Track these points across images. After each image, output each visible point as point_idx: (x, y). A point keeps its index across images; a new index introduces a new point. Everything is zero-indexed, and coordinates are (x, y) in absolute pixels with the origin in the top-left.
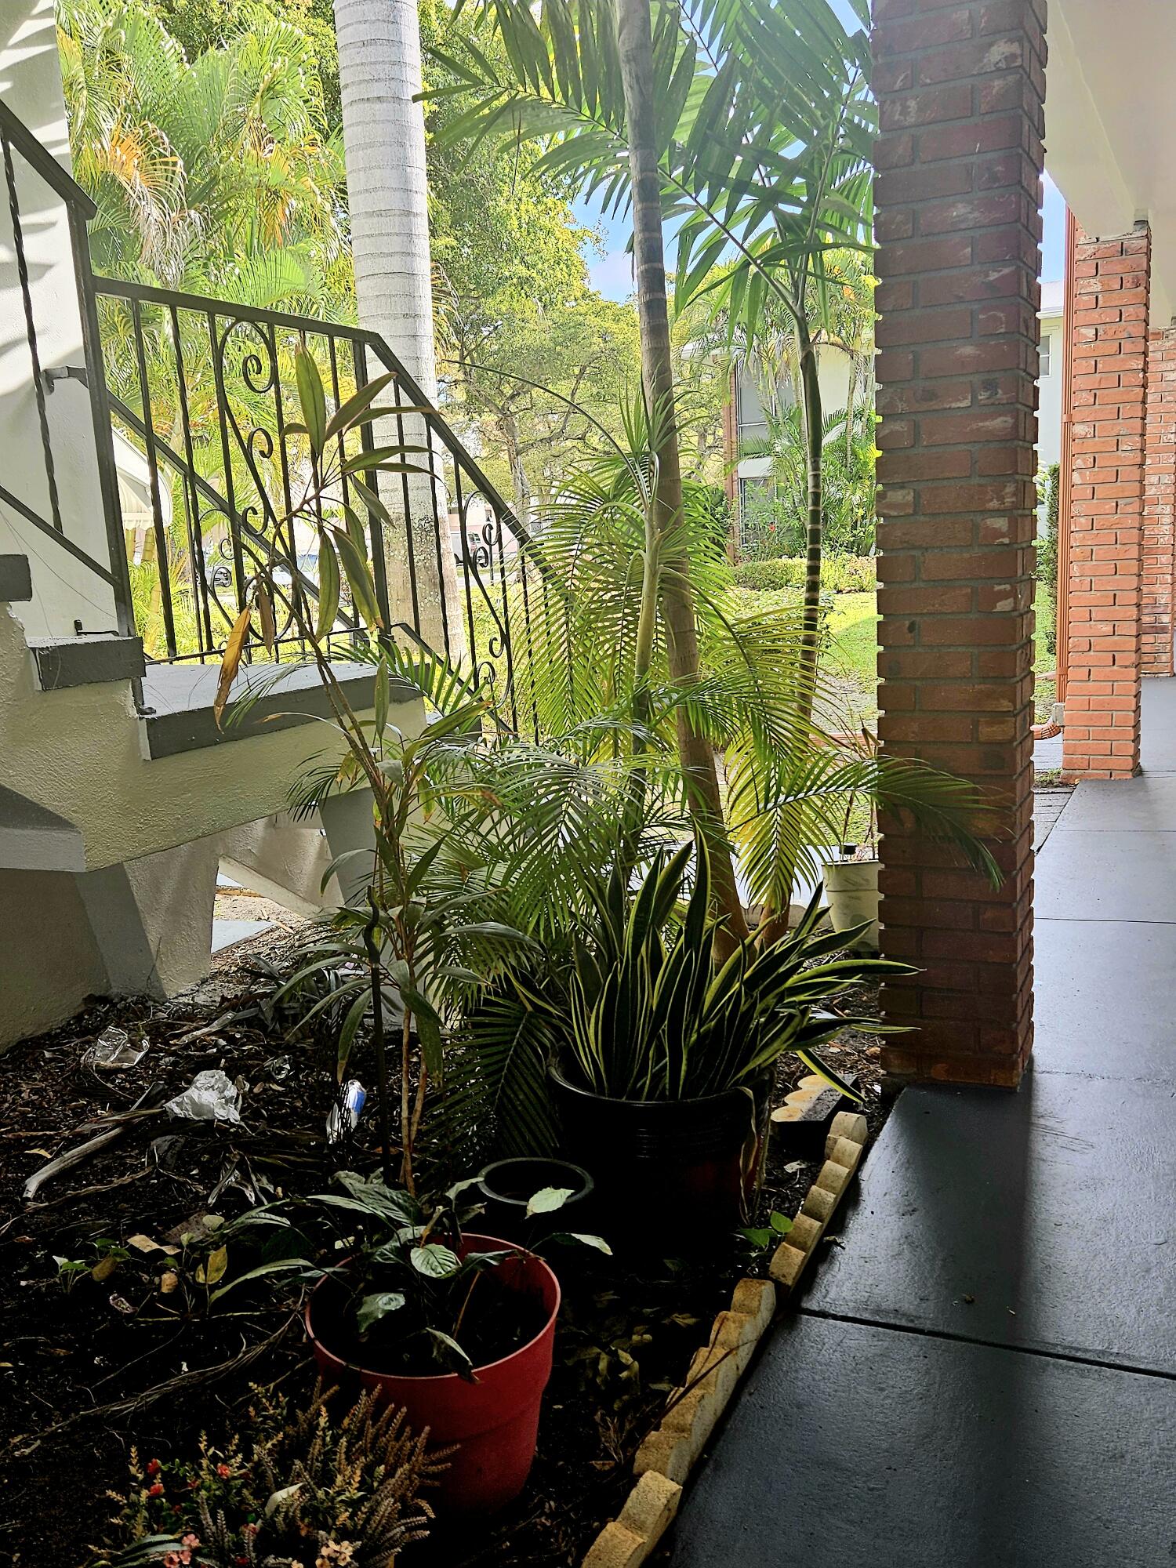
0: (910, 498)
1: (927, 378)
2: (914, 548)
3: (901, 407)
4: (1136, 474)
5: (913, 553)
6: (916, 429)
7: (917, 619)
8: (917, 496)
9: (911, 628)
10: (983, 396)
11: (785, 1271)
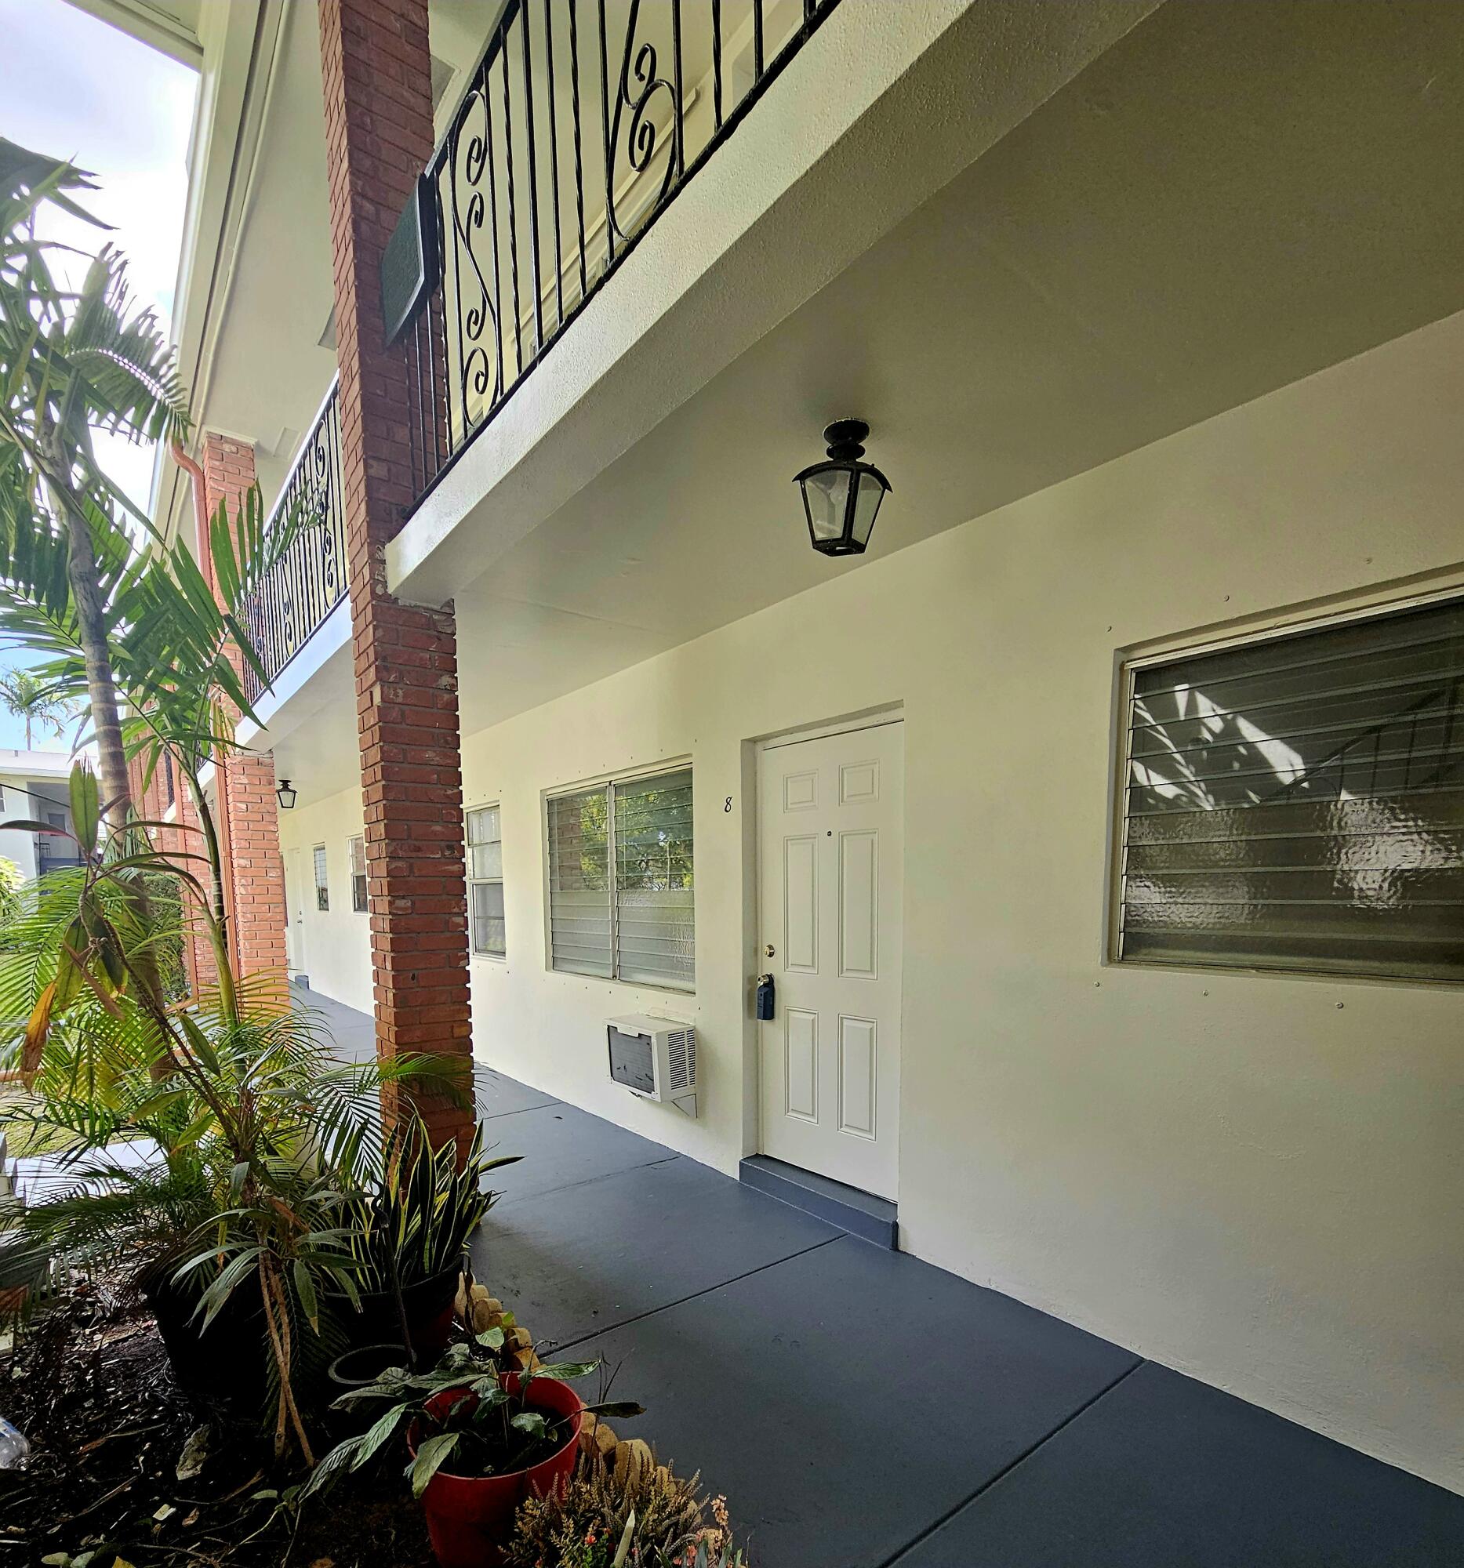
0: (409, 904)
1: (416, 840)
2: (413, 932)
3: (401, 853)
4: (280, 891)
5: (410, 935)
6: (411, 867)
7: (416, 972)
8: (413, 903)
9: (413, 978)
10: (447, 853)
11: (526, 1340)
